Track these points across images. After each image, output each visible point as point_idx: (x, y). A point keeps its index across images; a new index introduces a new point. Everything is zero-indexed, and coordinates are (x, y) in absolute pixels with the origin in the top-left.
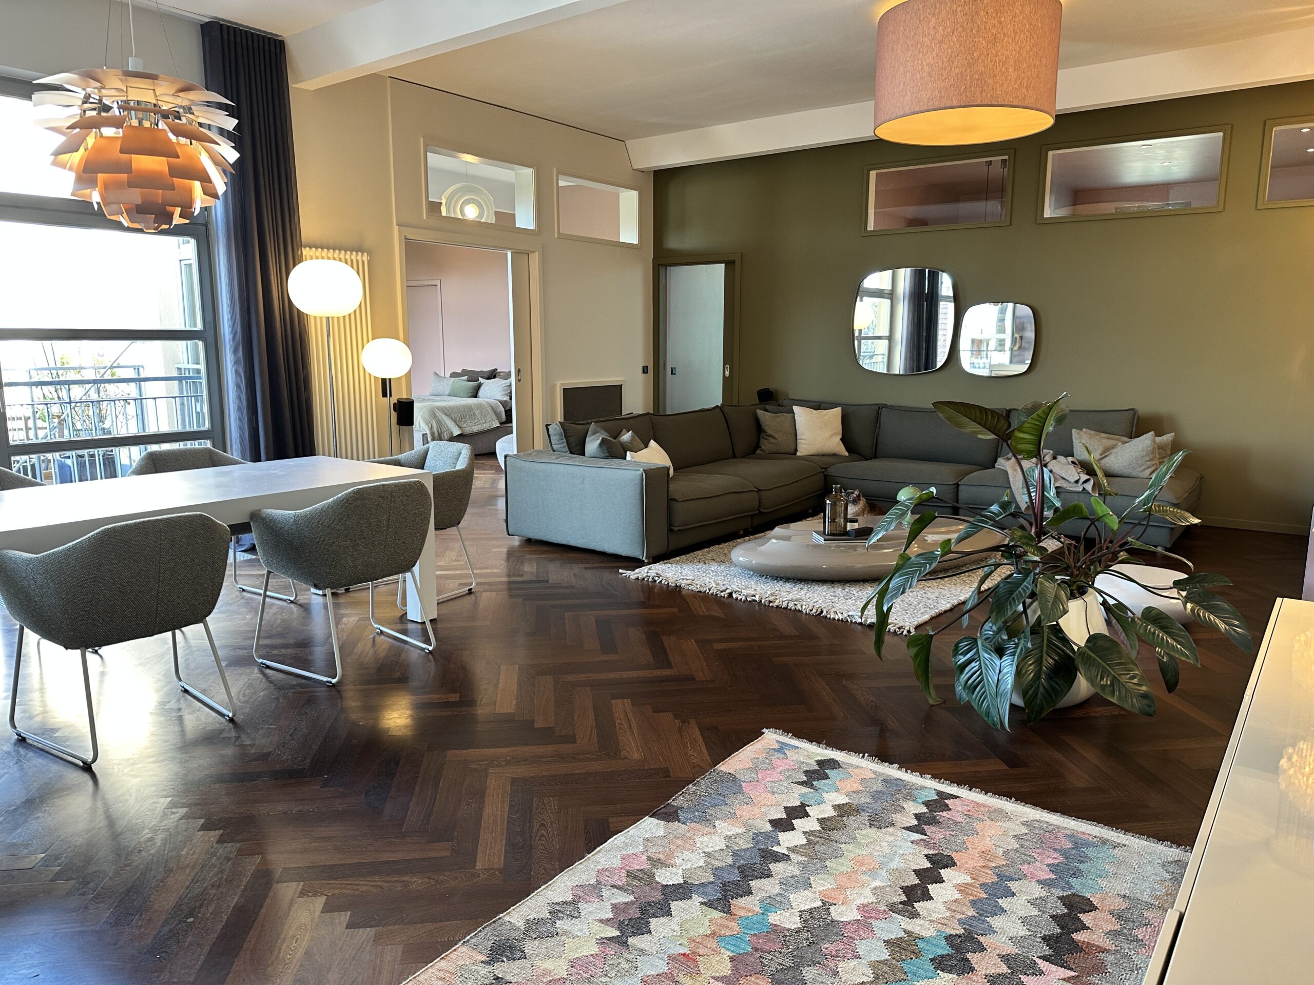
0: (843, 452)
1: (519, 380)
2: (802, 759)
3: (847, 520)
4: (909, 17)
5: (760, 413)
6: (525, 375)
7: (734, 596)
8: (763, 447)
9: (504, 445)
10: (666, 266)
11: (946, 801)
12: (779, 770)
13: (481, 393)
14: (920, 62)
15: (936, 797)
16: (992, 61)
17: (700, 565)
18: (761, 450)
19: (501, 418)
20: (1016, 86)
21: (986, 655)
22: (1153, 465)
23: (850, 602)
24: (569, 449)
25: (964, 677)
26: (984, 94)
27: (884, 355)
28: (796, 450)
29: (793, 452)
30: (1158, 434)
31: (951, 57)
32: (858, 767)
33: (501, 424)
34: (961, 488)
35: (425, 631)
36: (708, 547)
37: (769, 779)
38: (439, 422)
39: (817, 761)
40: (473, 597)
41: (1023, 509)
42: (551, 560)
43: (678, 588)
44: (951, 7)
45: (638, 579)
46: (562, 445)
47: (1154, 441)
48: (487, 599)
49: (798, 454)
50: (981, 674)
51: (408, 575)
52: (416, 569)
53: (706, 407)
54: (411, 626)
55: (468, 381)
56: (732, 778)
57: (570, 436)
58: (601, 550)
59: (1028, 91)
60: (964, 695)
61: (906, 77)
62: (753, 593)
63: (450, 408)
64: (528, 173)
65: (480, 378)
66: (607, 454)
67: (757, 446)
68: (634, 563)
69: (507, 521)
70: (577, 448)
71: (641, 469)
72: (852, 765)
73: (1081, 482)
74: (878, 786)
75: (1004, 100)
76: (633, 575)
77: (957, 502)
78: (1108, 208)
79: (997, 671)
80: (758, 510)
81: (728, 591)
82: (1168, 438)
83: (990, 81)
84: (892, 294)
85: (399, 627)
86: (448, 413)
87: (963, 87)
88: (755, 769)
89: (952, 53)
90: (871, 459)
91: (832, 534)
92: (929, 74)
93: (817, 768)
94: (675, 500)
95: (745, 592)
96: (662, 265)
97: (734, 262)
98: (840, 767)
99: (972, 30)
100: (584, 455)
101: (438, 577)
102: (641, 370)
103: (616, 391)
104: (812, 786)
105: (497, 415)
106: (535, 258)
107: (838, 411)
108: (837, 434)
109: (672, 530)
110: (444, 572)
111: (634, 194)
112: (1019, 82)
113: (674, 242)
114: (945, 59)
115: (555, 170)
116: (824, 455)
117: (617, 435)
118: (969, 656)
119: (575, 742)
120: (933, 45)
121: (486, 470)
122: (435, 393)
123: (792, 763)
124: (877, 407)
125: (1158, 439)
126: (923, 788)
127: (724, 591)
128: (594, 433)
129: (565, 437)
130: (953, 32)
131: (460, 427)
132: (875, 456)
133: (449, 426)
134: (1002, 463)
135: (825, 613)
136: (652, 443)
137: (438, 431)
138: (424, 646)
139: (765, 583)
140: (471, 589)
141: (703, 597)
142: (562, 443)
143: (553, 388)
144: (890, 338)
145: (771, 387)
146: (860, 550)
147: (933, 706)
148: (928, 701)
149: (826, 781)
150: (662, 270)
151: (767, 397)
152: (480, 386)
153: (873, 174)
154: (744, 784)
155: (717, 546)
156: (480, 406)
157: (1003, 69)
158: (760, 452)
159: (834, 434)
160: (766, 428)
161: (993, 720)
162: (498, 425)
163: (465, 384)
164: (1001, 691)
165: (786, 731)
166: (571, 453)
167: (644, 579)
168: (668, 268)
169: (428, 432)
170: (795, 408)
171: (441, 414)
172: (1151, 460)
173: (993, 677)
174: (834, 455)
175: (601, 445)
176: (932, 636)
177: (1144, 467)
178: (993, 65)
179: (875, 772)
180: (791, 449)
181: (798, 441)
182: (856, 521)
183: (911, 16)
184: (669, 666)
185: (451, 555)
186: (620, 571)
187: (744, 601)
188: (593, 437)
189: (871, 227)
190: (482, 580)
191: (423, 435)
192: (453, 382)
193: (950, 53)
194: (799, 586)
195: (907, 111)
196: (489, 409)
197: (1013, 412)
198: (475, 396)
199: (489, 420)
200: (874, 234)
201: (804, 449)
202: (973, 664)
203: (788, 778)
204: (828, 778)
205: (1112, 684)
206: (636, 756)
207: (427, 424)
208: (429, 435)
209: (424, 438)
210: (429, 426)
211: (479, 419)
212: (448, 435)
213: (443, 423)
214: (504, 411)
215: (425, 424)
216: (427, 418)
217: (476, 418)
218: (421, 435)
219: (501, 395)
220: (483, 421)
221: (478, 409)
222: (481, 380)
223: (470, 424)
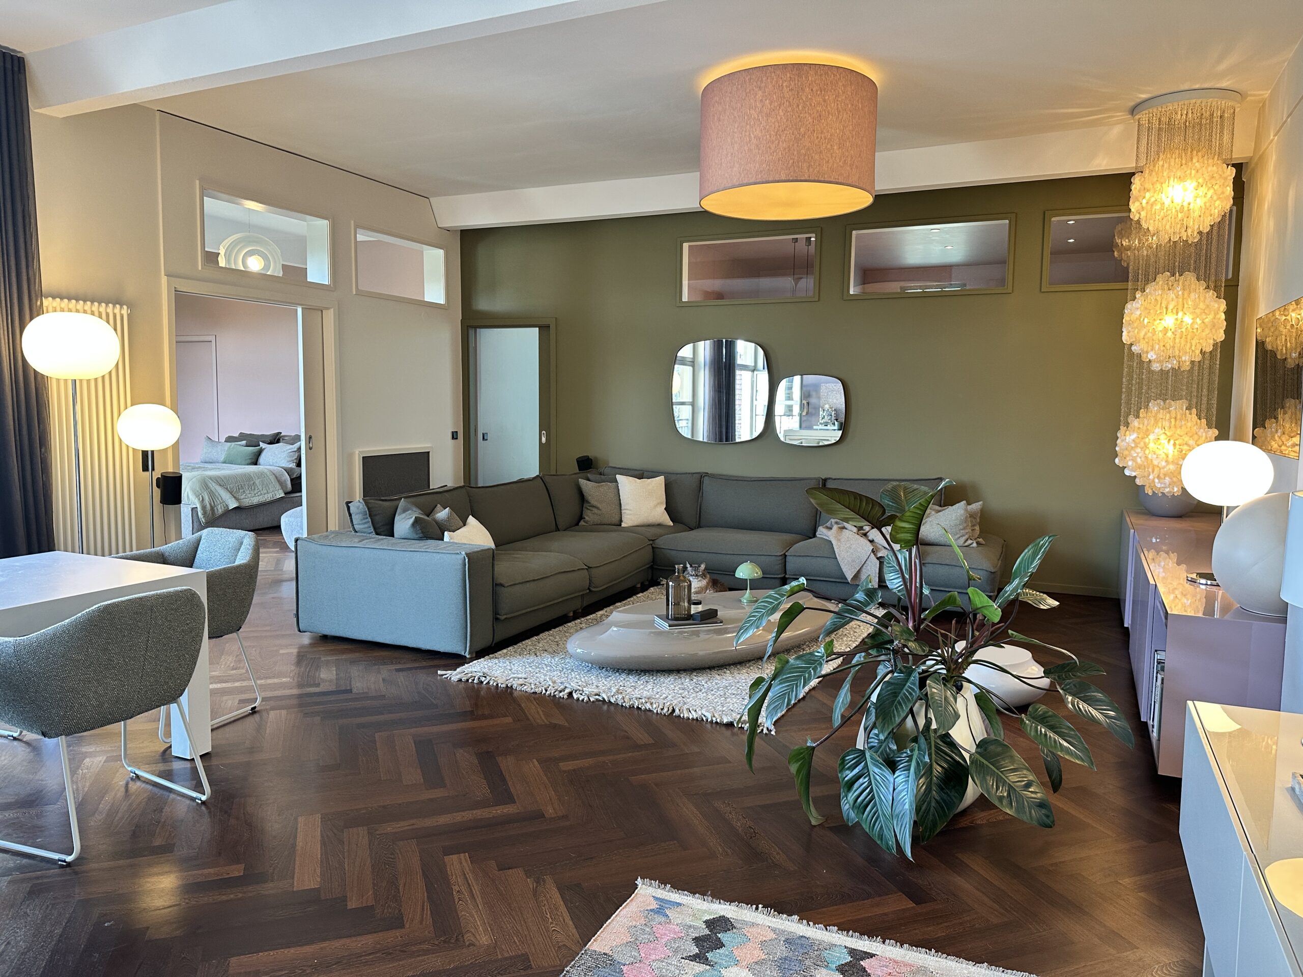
0: (667, 520)
1: (311, 449)
2: (688, 921)
3: (691, 602)
4: (735, 89)
5: (582, 482)
6: (318, 443)
7: (575, 696)
8: (587, 518)
9: (290, 519)
10: (476, 327)
11: (862, 963)
12: (663, 941)
13: (262, 459)
14: (747, 134)
15: (849, 959)
16: (817, 138)
17: (532, 658)
18: (584, 521)
19: (286, 488)
20: (841, 164)
21: (877, 770)
22: (967, 533)
23: (701, 695)
24: (375, 529)
25: (851, 796)
26: (811, 170)
27: (688, 420)
28: (621, 521)
29: (618, 523)
30: (969, 504)
31: (778, 131)
32: (753, 925)
33: (285, 494)
34: (788, 559)
35: (195, 770)
36: (537, 635)
37: (653, 957)
38: (212, 494)
39: (706, 922)
40: (257, 716)
41: (849, 580)
42: (353, 662)
43: (509, 689)
44: (777, 82)
45: (460, 680)
46: (366, 526)
47: (966, 510)
48: (276, 720)
49: (623, 525)
50: (872, 790)
51: (174, 707)
52: (184, 699)
53: (526, 477)
54: (177, 766)
55: (247, 446)
56: (608, 960)
57: (375, 515)
58: (414, 646)
59: (851, 169)
60: (852, 814)
61: (733, 148)
62: (596, 691)
63: (225, 477)
64: (323, 225)
65: (261, 443)
66: (421, 535)
67: (581, 518)
68: (455, 660)
69: (297, 616)
70: (385, 528)
71: (463, 553)
72: (745, 923)
74: (781, 951)
75: (830, 177)
76: (454, 675)
77: (785, 573)
78: (894, 287)
79: (891, 789)
80: (589, 589)
81: (567, 691)
82: (976, 506)
83: (817, 157)
84: (693, 362)
85: (161, 767)
86: (222, 483)
87: (791, 162)
88: (634, 944)
89: (779, 127)
90: (695, 529)
91: (676, 619)
92: (757, 146)
93: (707, 932)
94: (502, 585)
95: (587, 690)
96: (472, 327)
97: (548, 327)
98: (733, 927)
99: (798, 106)
100: (392, 535)
101: (213, 692)
102: (450, 436)
103: (423, 459)
104: (706, 961)
105: (282, 484)
106: (329, 317)
107: (661, 480)
108: (661, 503)
109: (497, 619)
110: (219, 686)
111: (441, 253)
112: (843, 159)
113: (483, 304)
114: (772, 133)
115: (352, 222)
116: (649, 526)
117: (430, 512)
118: (856, 770)
119: (402, 926)
120: (760, 117)
121: (268, 548)
122: (207, 460)
123: (677, 929)
124: (698, 476)
125: (969, 507)
126: (832, 946)
127: (563, 690)
128: (405, 511)
129: (370, 515)
130: (780, 106)
131: (237, 499)
132: (699, 526)
133: (224, 497)
134: (822, 531)
135: (677, 712)
136: (471, 520)
137: (210, 504)
138: (194, 794)
139: (607, 677)
140: (255, 708)
141: (537, 698)
142: (365, 523)
143: (350, 456)
144: (693, 404)
145: (591, 454)
146: (703, 636)
147: (815, 826)
148: (810, 822)
149: (721, 951)
150: (471, 332)
151: (586, 464)
152: (260, 451)
153: (686, 246)
154: (625, 968)
155: (547, 633)
156: (261, 475)
157: (829, 146)
158: (584, 524)
159: (658, 504)
160: (589, 498)
161: (887, 844)
162: (283, 495)
163: (241, 449)
164: (897, 811)
165: (663, 882)
166: (377, 534)
167: (468, 680)
168: (478, 330)
169: (198, 506)
170: (618, 477)
171: (214, 484)
172: (964, 529)
173: (884, 795)
174: (659, 525)
175: (414, 525)
176: (813, 748)
177: (958, 536)
178: (819, 142)
179: (774, 930)
180: (615, 520)
181: (623, 512)
182: (699, 603)
183: (737, 88)
184: (509, 798)
185: (228, 660)
186: (439, 672)
187: (587, 702)
188: (404, 515)
189: (685, 298)
190: (269, 694)
191: (193, 509)
192: (229, 448)
193: (777, 126)
194: (644, 678)
195: (735, 182)
196: (272, 478)
197: (828, 481)
198: (256, 464)
199: (271, 490)
200: (689, 305)
201: (628, 521)
202: (861, 780)
203: (676, 951)
204: (722, 945)
205: (1009, 795)
206: (484, 940)
207: (197, 496)
208: (199, 509)
209: (194, 512)
210: (199, 499)
211: (261, 489)
212: (223, 508)
213: (217, 494)
214: (292, 480)
215: (195, 497)
216: (198, 489)
217: (256, 489)
218: (190, 509)
219: (288, 462)
220: (265, 491)
221: (258, 478)
222: (262, 445)
223: (249, 495)
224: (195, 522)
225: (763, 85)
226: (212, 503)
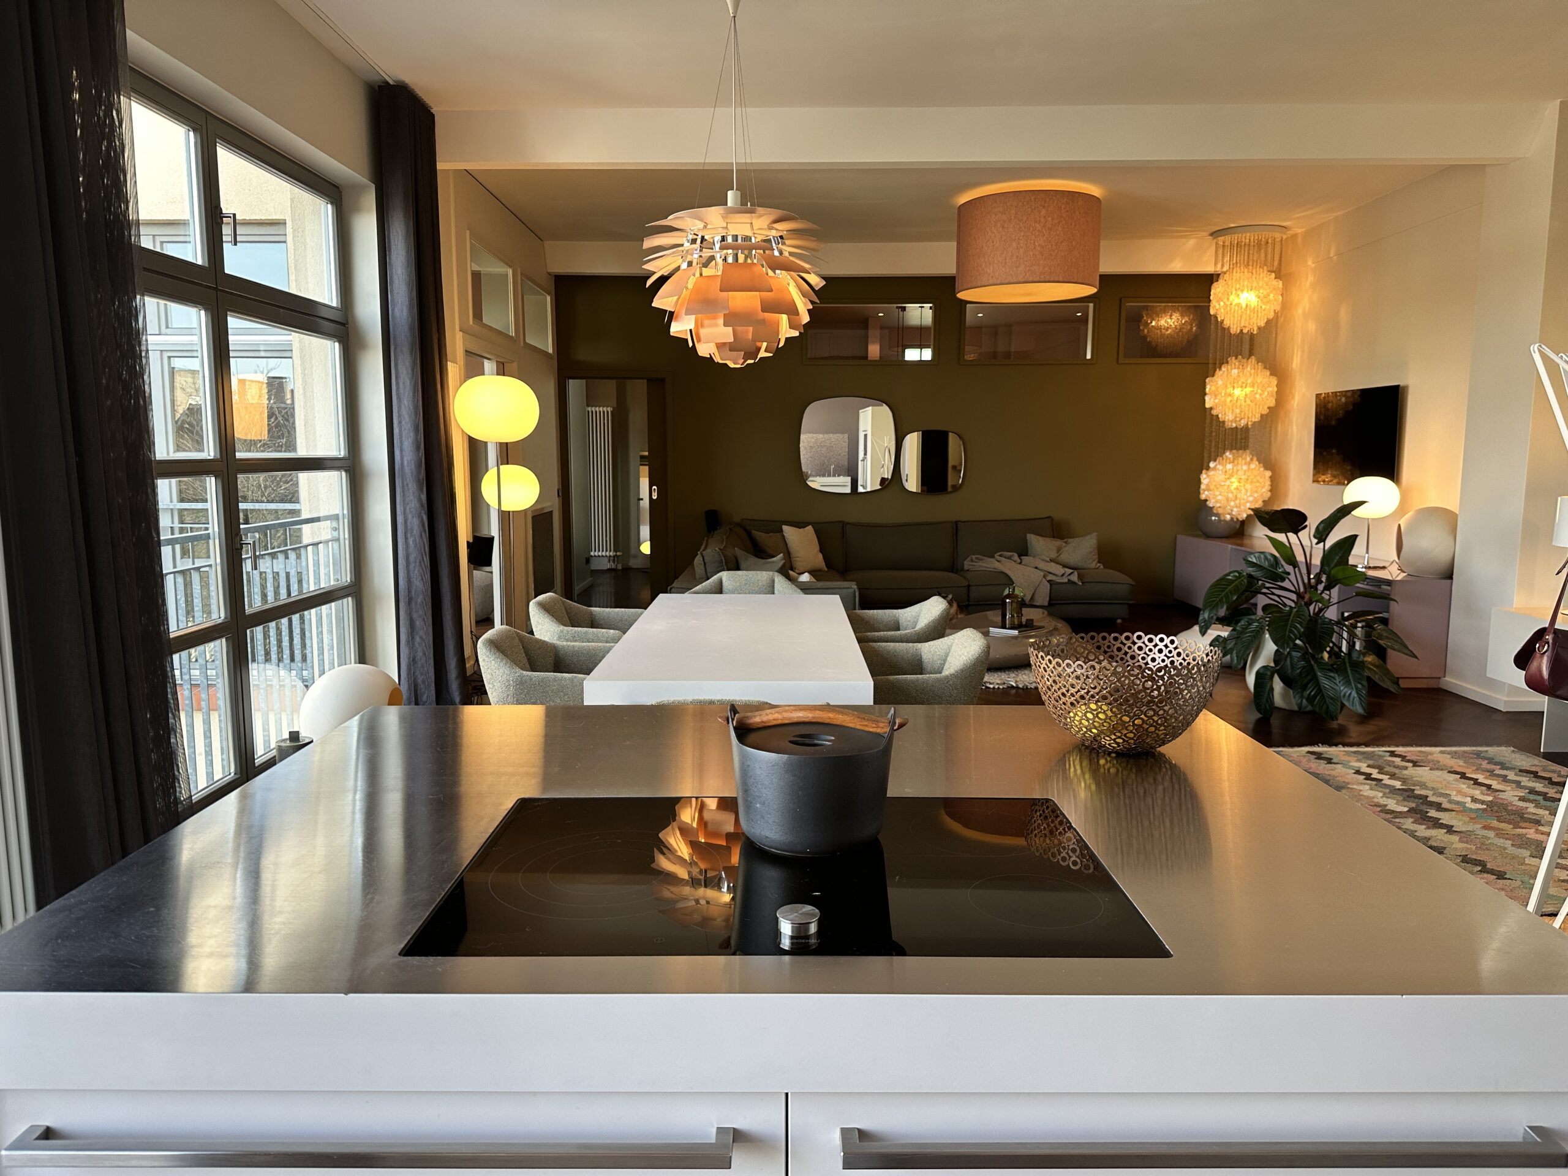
0: (824, 567)
10: (568, 380)
28: (793, 568)
31: (1057, 242)
34: (972, 588)
47: (1096, 540)
64: (508, 273)
73: (1066, 574)
92: (1041, 252)
96: (566, 378)
97: (661, 379)
102: (557, 493)
106: (513, 369)
107: (810, 527)
111: (549, 300)
114: (1053, 243)
115: (520, 271)
124: (840, 525)
132: (846, 569)
145: (716, 507)
159: (818, 551)
181: (793, 559)
189: (809, 356)
193: (1056, 239)
200: (816, 363)
201: (801, 566)
225: (1046, 205)
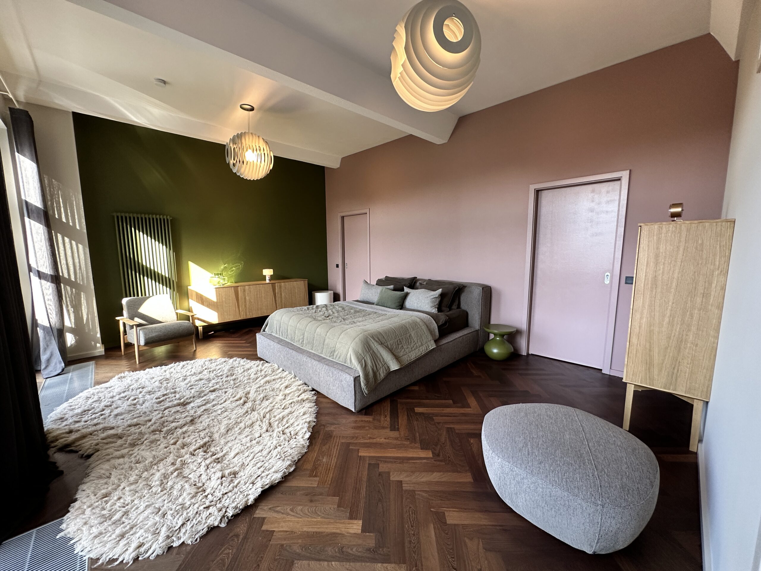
13: (408, 305)
19: (435, 336)
38: (375, 357)
55: (395, 290)
65: (403, 287)
86: (383, 341)
105: (430, 331)
131: (398, 359)
133: (385, 358)
137: (373, 370)
152: (407, 294)
171: (376, 344)
192: (381, 291)
196: (424, 328)
198: (404, 308)
199: (424, 341)
207: (360, 362)
208: (362, 379)
209: (356, 382)
210: (362, 366)
211: (416, 341)
212: (385, 371)
213: (379, 355)
214: (438, 327)
215: (357, 362)
216: (360, 351)
217: (412, 341)
218: (352, 379)
219: (431, 307)
220: (420, 343)
221: (413, 330)
222: (406, 290)
223: (407, 350)
224: (357, 392)
226: (375, 368)
